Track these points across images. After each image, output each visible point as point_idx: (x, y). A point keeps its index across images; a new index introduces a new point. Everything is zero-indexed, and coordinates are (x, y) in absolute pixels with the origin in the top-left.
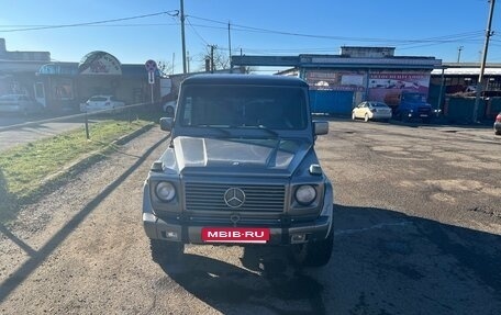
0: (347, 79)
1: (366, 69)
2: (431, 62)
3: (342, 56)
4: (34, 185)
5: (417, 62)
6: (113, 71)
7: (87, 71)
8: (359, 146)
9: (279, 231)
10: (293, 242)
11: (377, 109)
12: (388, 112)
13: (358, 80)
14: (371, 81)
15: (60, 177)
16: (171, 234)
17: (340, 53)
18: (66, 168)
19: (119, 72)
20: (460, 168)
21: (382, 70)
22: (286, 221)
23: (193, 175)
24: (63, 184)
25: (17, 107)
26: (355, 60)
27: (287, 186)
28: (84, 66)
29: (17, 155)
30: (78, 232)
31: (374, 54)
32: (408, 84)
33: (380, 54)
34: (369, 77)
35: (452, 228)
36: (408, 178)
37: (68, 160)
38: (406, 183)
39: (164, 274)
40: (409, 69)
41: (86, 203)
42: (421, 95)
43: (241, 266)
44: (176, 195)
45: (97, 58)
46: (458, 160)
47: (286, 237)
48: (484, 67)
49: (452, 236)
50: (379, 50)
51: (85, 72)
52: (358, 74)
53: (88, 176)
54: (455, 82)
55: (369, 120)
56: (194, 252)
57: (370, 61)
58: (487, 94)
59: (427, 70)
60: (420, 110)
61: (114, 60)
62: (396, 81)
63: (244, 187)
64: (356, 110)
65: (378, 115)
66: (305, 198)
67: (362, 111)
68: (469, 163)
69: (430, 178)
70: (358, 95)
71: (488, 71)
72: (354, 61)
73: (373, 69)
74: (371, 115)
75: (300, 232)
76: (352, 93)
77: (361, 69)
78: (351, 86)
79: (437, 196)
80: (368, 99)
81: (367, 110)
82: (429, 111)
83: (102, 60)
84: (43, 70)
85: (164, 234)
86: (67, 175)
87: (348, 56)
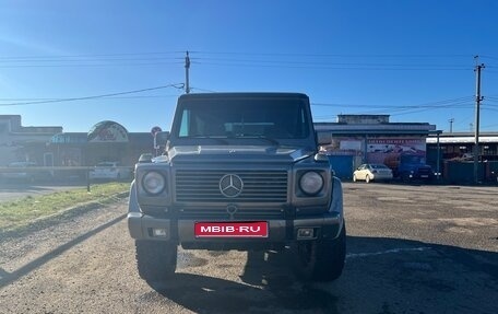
0: (345, 145)
1: (364, 135)
2: (426, 127)
3: (339, 123)
4: (23, 223)
5: (411, 127)
6: (120, 139)
7: (96, 140)
8: (363, 197)
9: (282, 223)
10: (299, 237)
11: (378, 171)
12: (389, 173)
13: (357, 145)
14: (369, 146)
15: (53, 218)
16: (158, 232)
17: (337, 120)
18: (61, 211)
19: (126, 140)
20: (470, 210)
21: (379, 135)
22: (290, 213)
23: (185, 163)
24: (56, 224)
25: (24, 174)
26: (352, 126)
27: (289, 172)
28: (93, 135)
29: (13, 204)
30: (62, 258)
31: (370, 121)
32: (405, 149)
33: (375, 121)
34: (366, 142)
35: (477, 252)
36: (419, 217)
37: (65, 207)
38: (416, 221)
39: (149, 289)
40: (405, 135)
41: (75, 237)
42: (420, 157)
43: (240, 281)
44: (166, 187)
45: (106, 128)
46: (469, 205)
47: (290, 230)
48: (478, 136)
49: (477, 257)
50: (374, 117)
51: (93, 141)
52: (356, 139)
53: (83, 219)
54: (450, 150)
55: (371, 181)
56: (188, 272)
57: (366, 127)
58: (484, 158)
59: (422, 135)
60: (421, 171)
61: (122, 129)
62: (393, 146)
63: (242, 174)
64: (356, 172)
65: (378, 176)
66: (311, 187)
67: (363, 173)
68: (479, 207)
69: (441, 217)
70: (358, 159)
71: (481, 139)
72: (351, 128)
73: (370, 135)
74: (372, 176)
75: (307, 226)
76: (351, 157)
77: (360, 135)
78: (350, 150)
79: (452, 229)
80: (368, 161)
81: (368, 171)
82: (429, 172)
83: (111, 129)
84: (54, 139)
85: (151, 232)
86: (61, 216)
87: (345, 124)
